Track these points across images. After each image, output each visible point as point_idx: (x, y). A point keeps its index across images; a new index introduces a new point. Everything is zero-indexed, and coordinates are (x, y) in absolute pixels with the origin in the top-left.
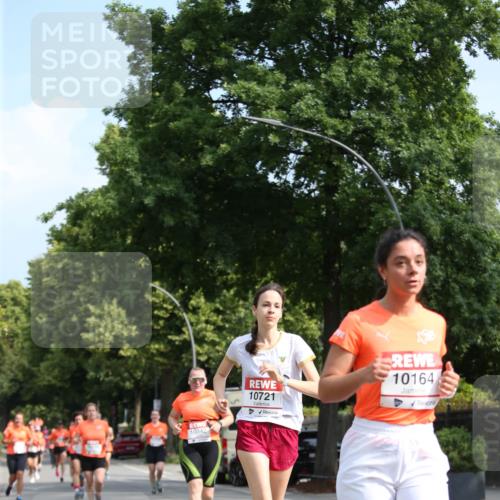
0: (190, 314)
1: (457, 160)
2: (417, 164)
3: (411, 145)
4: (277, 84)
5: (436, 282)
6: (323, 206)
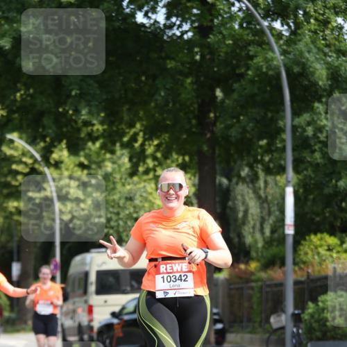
0: (52, 169)
5: (321, 132)
6: (196, 50)
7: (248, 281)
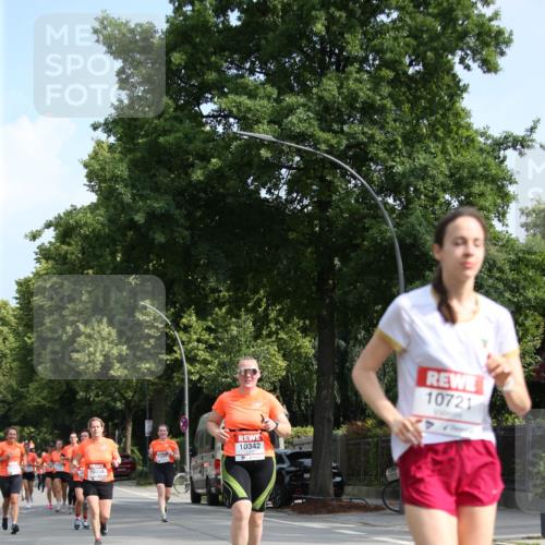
0: (182, 332)
1: (452, 175)
2: (412, 179)
3: (406, 160)
4: (269, 98)
6: (316, 222)
7: (365, 437)
